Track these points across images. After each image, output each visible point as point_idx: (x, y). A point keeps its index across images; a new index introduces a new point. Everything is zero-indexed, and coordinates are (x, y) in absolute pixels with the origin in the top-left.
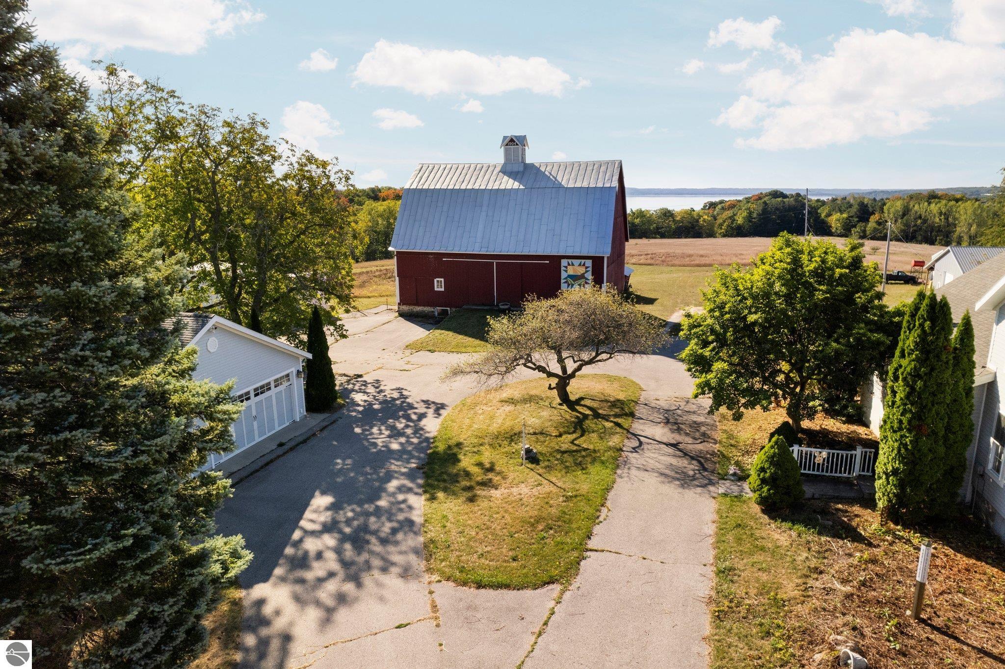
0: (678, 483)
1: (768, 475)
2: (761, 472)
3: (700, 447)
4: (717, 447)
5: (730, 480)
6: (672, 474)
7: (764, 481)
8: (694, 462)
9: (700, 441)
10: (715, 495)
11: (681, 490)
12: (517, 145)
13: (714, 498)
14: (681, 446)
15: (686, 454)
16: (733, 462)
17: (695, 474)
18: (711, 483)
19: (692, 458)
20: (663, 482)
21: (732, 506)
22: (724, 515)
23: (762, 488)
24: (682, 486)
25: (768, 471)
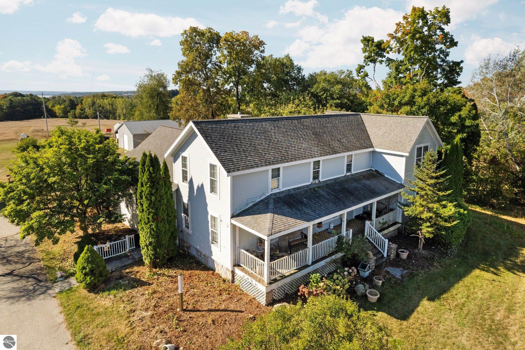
0: (24, 298)
1: (87, 270)
2: (83, 270)
3: (30, 267)
4: (42, 264)
5: (60, 281)
6: (17, 294)
7: (86, 274)
8: (30, 279)
9: (28, 264)
10: (54, 295)
11: (29, 302)
13: (54, 297)
14: (15, 273)
15: (21, 277)
16: (57, 269)
17: (35, 287)
18: (48, 288)
19: (28, 277)
20: (13, 303)
21: (68, 297)
22: (66, 305)
23: (86, 278)
24: (29, 299)
25: (87, 268)
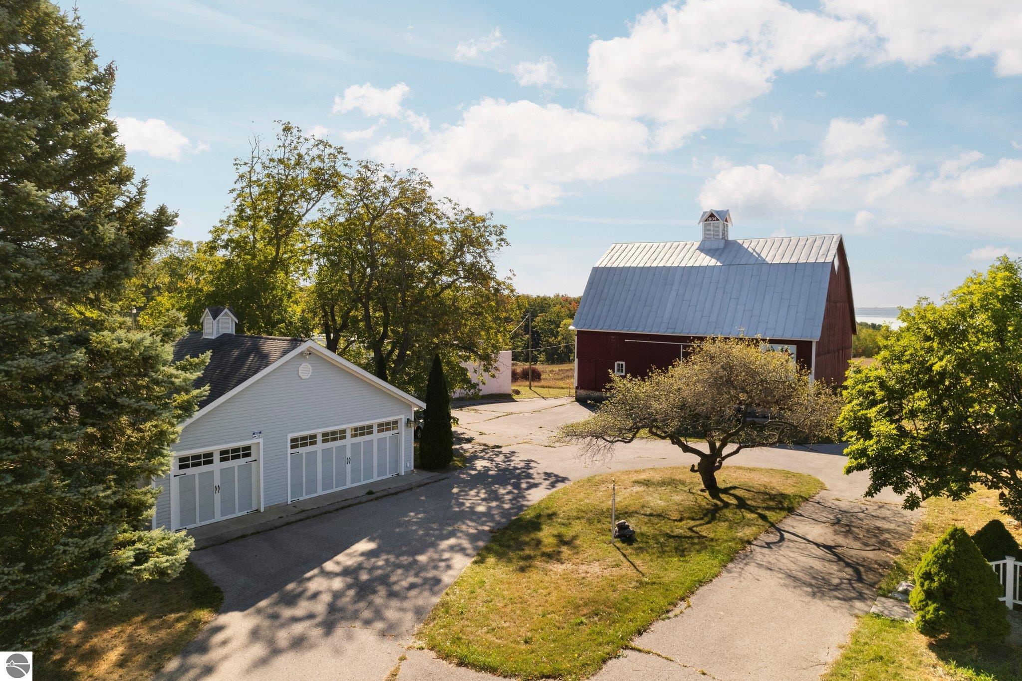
0: (809, 589)
1: (936, 584)
3: (871, 555)
4: (898, 558)
5: (896, 599)
6: (807, 579)
8: (849, 570)
9: (873, 548)
10: (860, 613)
11: (809, 599)
12: (718, 220)
13: (857, 617)
14: (839, 550)
15: (840, 559)
17: (842, 583)
18: (861, 597)
19: (848, 565)
20: (785, 586)
21: (880, 630)
22: (862, 641)
24: (814, 595)
25: (936, 579)
